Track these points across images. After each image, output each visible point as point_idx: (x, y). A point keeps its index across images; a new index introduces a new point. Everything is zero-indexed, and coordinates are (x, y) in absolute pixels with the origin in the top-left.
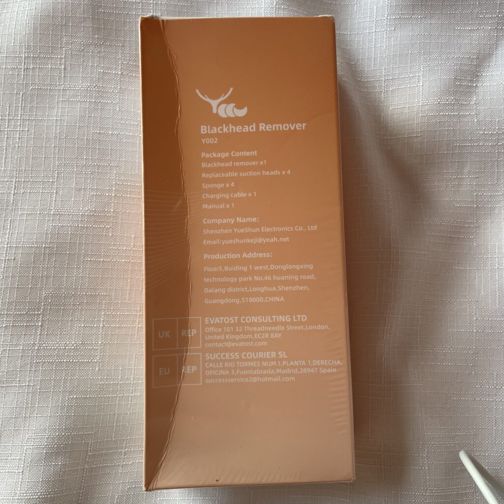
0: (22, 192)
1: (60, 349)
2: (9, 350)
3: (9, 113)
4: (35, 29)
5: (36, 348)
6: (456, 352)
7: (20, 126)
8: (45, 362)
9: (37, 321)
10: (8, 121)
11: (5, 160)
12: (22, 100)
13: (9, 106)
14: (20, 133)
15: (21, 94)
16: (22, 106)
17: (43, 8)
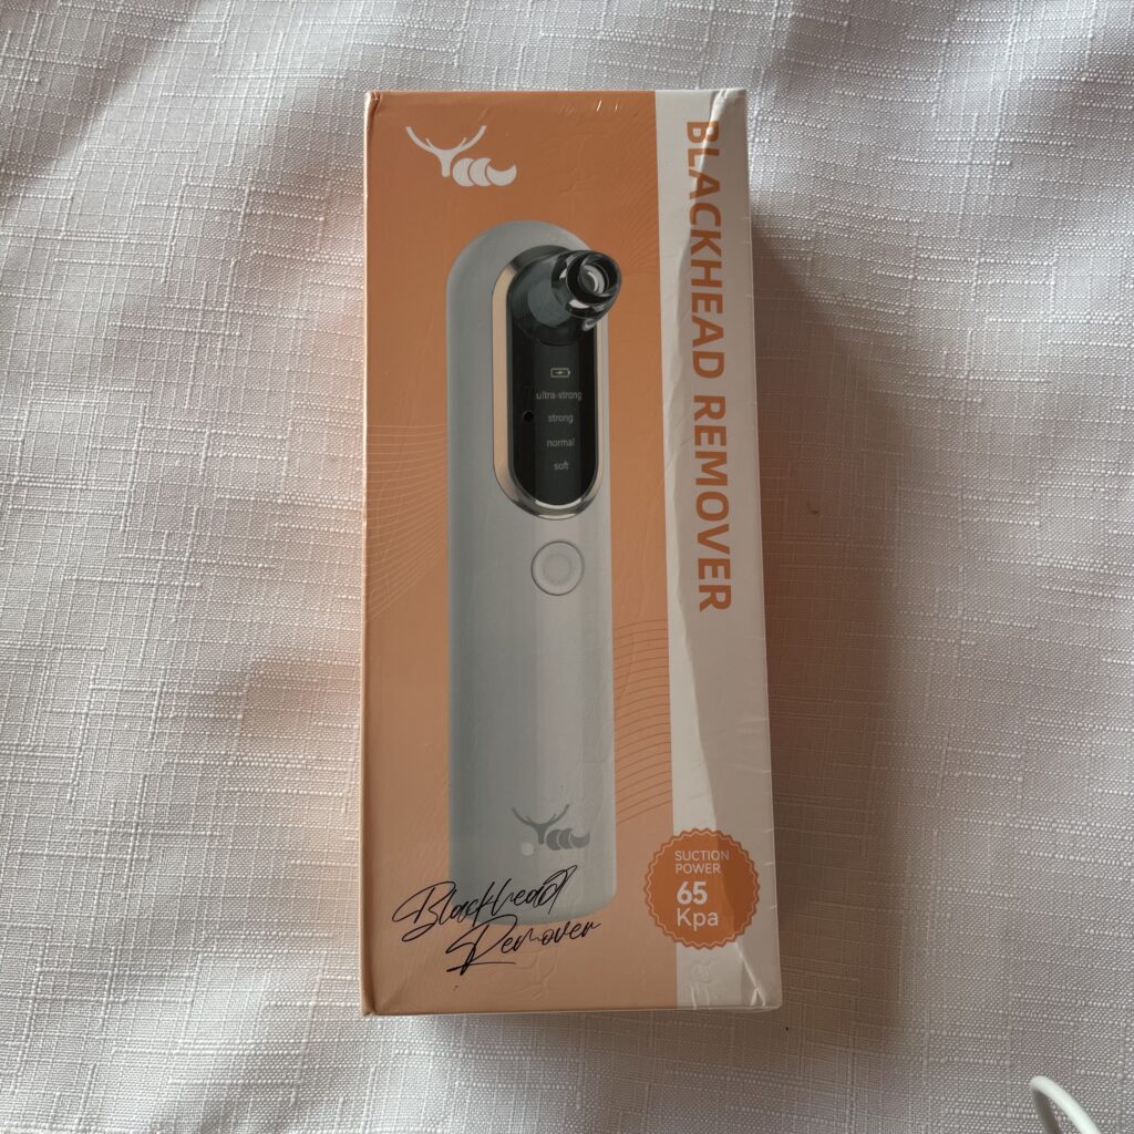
0: (221, 456)
1: (275, 767)
2: (178, 764)
3: (206, 297)
4: (279, 138)
5: (230, 763)
6: (1098, 836)
7: (225, 326)
8: (245, 791)
9: (236, 711)
10: (203, 314)
11: (192, 390)
12: (233, 275)
13: (207, 285)
14: (223, 340)
15: (233, 263)
16: (231, 286)
17: (299, 97)
